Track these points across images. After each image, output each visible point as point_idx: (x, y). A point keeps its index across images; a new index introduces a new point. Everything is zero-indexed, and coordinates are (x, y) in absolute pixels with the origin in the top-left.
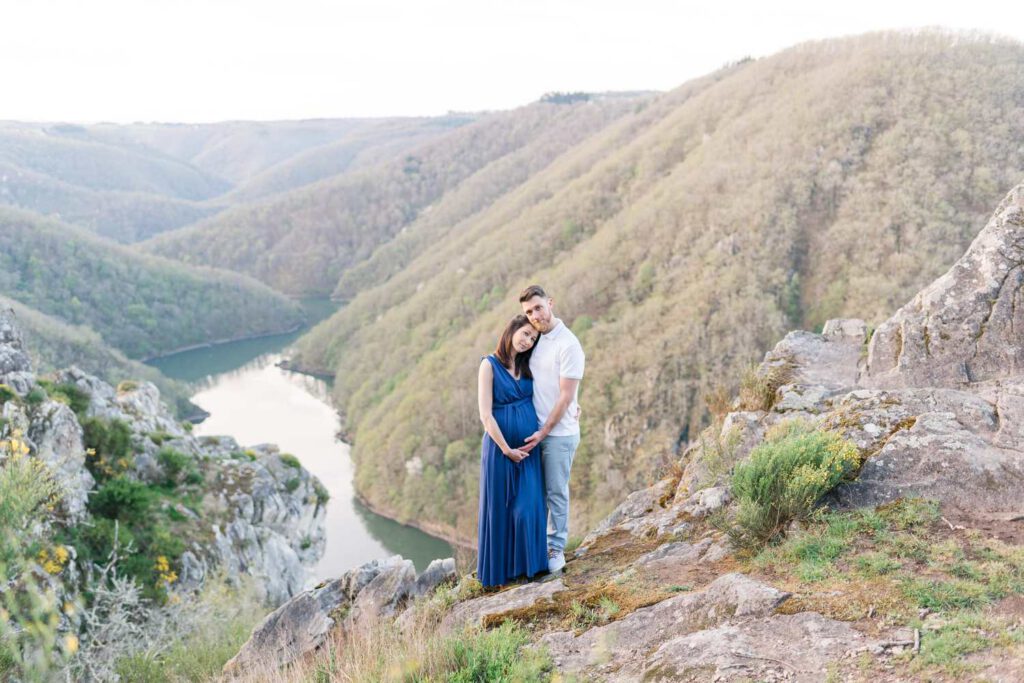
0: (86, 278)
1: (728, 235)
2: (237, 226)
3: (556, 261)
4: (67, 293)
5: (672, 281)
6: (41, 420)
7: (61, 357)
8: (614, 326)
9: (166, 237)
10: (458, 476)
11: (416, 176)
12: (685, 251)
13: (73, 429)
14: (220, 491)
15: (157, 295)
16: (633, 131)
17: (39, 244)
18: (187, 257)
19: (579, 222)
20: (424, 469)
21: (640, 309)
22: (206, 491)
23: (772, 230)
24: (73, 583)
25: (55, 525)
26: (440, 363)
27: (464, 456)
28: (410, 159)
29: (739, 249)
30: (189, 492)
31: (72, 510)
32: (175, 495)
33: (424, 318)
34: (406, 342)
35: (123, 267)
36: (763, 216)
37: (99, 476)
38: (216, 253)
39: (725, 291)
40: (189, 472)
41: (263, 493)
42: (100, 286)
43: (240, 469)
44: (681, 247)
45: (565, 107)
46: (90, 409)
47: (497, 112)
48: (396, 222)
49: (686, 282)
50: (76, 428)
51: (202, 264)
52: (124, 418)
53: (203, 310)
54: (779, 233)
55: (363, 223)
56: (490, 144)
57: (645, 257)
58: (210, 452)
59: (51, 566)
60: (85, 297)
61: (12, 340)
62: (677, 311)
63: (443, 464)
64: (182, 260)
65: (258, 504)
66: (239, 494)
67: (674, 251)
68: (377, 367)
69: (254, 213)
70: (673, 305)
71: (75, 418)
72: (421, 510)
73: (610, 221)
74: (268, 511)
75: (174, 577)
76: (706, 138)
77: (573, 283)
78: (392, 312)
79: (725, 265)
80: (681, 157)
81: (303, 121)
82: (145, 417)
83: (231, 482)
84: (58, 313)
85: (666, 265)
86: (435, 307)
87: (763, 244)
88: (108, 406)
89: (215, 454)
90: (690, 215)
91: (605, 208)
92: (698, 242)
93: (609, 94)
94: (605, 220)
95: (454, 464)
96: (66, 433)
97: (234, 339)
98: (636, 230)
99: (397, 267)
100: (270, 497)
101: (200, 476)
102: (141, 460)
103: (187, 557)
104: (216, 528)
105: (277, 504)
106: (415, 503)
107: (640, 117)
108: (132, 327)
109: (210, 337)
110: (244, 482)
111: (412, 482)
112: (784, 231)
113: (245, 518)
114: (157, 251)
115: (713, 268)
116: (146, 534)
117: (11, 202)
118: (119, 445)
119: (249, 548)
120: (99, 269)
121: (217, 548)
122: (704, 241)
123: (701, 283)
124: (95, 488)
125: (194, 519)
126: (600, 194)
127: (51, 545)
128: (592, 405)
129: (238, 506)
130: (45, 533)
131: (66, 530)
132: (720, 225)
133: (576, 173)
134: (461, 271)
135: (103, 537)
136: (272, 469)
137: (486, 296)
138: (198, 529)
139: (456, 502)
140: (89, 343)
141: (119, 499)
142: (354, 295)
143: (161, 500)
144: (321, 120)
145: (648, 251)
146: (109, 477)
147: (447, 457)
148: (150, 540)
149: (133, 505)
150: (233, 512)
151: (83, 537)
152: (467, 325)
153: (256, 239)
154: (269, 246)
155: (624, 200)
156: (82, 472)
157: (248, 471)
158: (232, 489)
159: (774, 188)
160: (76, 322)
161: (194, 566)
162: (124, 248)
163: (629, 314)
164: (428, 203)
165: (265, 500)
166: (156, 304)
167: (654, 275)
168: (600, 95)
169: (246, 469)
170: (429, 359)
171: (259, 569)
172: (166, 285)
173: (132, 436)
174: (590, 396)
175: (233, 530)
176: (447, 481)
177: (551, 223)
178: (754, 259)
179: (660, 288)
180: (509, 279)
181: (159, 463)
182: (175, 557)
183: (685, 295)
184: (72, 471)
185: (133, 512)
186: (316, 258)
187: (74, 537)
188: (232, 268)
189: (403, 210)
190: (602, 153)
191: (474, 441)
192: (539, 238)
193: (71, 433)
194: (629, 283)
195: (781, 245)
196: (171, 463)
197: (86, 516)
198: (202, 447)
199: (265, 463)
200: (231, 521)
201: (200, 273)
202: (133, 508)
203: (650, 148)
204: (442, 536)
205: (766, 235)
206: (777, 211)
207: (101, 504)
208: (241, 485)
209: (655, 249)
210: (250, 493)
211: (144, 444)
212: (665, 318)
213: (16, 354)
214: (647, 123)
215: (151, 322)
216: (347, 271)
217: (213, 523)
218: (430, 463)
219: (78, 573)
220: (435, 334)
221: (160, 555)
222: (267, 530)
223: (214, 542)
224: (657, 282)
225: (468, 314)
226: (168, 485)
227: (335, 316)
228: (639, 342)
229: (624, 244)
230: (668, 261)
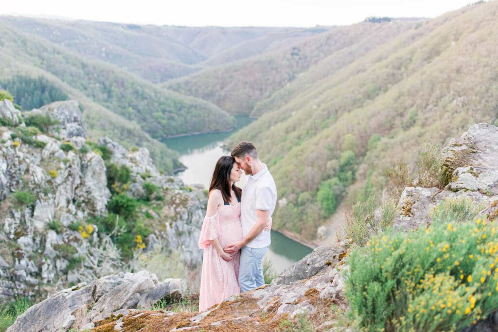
0: (136, 98)
1: (461, 96)
2: (207, 78)
3: (365, 104)
4: (127, 105)
5: (426, 119)
6: (86, 162)
7: (122, 135)
8: (392, 141)
9: (174, 81)
10: (304, 210)
11: (297, 57)
12: (435, 104)
13: (101, 167)
14: (172, 205)
15: (168, 109)
16: (413, 38)
17: (116, 81)
18: (183, 92)
19: (379, 85)
20: (288, 204)
21: (407, 133)
22: (165, 204)
23: (486, 95)
24: (95, 244)
25: (89, 214)
26: (300, 153)
27: (308, 200)
28: (294, 48)
29: (466, 104)
30: (157, 205)
31: (98, 208)
32: (149, 205)
33: (294, 129)
34: (285, 140)
35: (153, 94)
36: (481, 87)
37: (113, 192)
38: (196, 90)
39: (455, 127)
40: (157, 195)
41: (193, 209)
42: (142, 103)
43: (183, 195)
44: (433, 101)
45: (378, 25)
46: (112, 158)
47: (341, 26)
48: (284, 80)
49: (434, 120)
50: (103, 167)
51: (189, 95)
52: (128, 164)
53: (189, 117)
54: (490, 97)
55: (268, 79)
56: (336, 42)
57: (413, 105)
58: (169, 185)
59: (84, 234)
60: (134, 107)
61: (78, 121)
62: (427, 136)
63: (297, 203)
64: (180, 93)
65: (190, 214)
66: (181, 208)
67: (429, 103)
68: (269, 152)
69: (215, 72)
70: (426, 132)
71: (103, 162)
72: (284, 224)
73: (396, 85)
74: (194, 219)
75: (144, 246)
76: (453, 43)
77: (373, 116)
78: (279, 125)
79: (457, 112)
80: (438, 53)
81: (243, 28)
82: (140, 165)
83: (178, 201)
84: (123, 114)
85: (424, 111)
86: (300, 124)
87: (480, 102)
88: (122, 158)
89: (172, 187)
90: (440, 85)
91: (393, 79)
92: (443, 99)
93: (402, 19)
94: (393, 85)
95: (303, 204)
96: (97, 169)
97: (202, 132)
98: (409, 91)
99: (283, 103)
100: (196, 212)
101: (163, 197)
102: (134, 186)
103: (152, 237)
104: (167, 224)
105: (199, 215)
106: (282, 221)
107: (417, 31)
108: (155, 124)
109: (190, 131)
110: (184, 202)
111: (281, 210)
112: (493, 96)
113: (183, 220)
114: (170, 88)
115: (450, 114)
116: (133, 223)
117: (106, 61)
118: (124, 178)
119: (184, 236)
120: (142, 95)
121: (166, 234)
122: (447, 99)
123: (443, 121)
124: (111, 198)
125: (157, 218)
126: (391, 71)
127: (85, 224)
128: (376, 180)
129: (180, 214)
130: (84, 217)
131: (94, 217)
132: (456, 91)
133: (380, 59)
134: (315, 107)
135: (112, 223)
136: (198, 197)
137: (327, 120)
138: (159, 223)
139: (302, 223)
140: (135, 129)
141: (121, 204)
142: (261, 115)
143: (142, 207)
144: (252, 27)
145: (415, 102)
146: (118, 193)
147: (300, 200)
148: (134, 226)
149: (128, 208)
150: (177, 217)
151: (102, 221)
152: (315, 134)
153: (216, 85)
154: (222, 88)
155: (404, 75)
156: (105, 189)
157: (187, 197)
158: (178, 205)
159: (489, 73)
160: (130, 119)
161: (155, 242)
162: (155, 86)
163: (401, 135)
164: (301, 71)
165: (193, 212)
166: (167, 113)
167: (417, 115)
168: (397, 19)
169: (186, 196)
170: (295, 149)
171: (188, 247)
172: (172, 104)
173: (131, 174)
174: (376, 176)
175: (176, 226)
176: (298, 212)
177: (364, 85)
178: (473, 110)
179: (419, 122)
180: (339, 112)
181: (144, 188)
182: (145, 236)
183: (433, 127)
184: (100, 189)
185: (127, 212)
186: (244, 96)
187: (97, 221)
188: (203, 98)
189: (289, 74)
190: (396, 49)
191: (314, 193)
192: (356, 92)
193: (100, 169)
194: (403, 118)
195: (490, 104)
196: (149, 189)
197: (105, 211)
198: (165, 182)
199: (195, 194)
200: (176, 221)
201: (188, 100)
202: (127, 210)
203: (421, 48)
204: (294, 239)
205: (482, 98)
206: (489, 85)
207: (112, 206)
208: (183, 204)
209: (419, 102)
210: (186, 208)
211: (137, 178)
212: (420, 138)
213: (79, 129)
214: (421, 35)
215: (164, 122)
216: (259, 103)
217: (167, 221)
218: (291, 202)
219: (98, 239)
220: (299, 138)
221: (138, 234)
222: (194, 228)
223: (165, 231)
224: (418, 119)
225: (317, 129)
226: (147, 200)
227: (251, 125)
228: (405, 150)
229: (402, 98)
230: (426, 108)
